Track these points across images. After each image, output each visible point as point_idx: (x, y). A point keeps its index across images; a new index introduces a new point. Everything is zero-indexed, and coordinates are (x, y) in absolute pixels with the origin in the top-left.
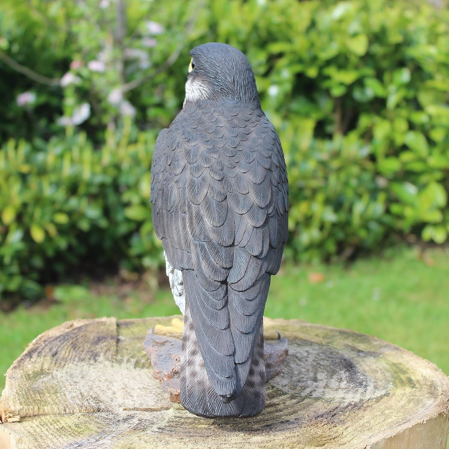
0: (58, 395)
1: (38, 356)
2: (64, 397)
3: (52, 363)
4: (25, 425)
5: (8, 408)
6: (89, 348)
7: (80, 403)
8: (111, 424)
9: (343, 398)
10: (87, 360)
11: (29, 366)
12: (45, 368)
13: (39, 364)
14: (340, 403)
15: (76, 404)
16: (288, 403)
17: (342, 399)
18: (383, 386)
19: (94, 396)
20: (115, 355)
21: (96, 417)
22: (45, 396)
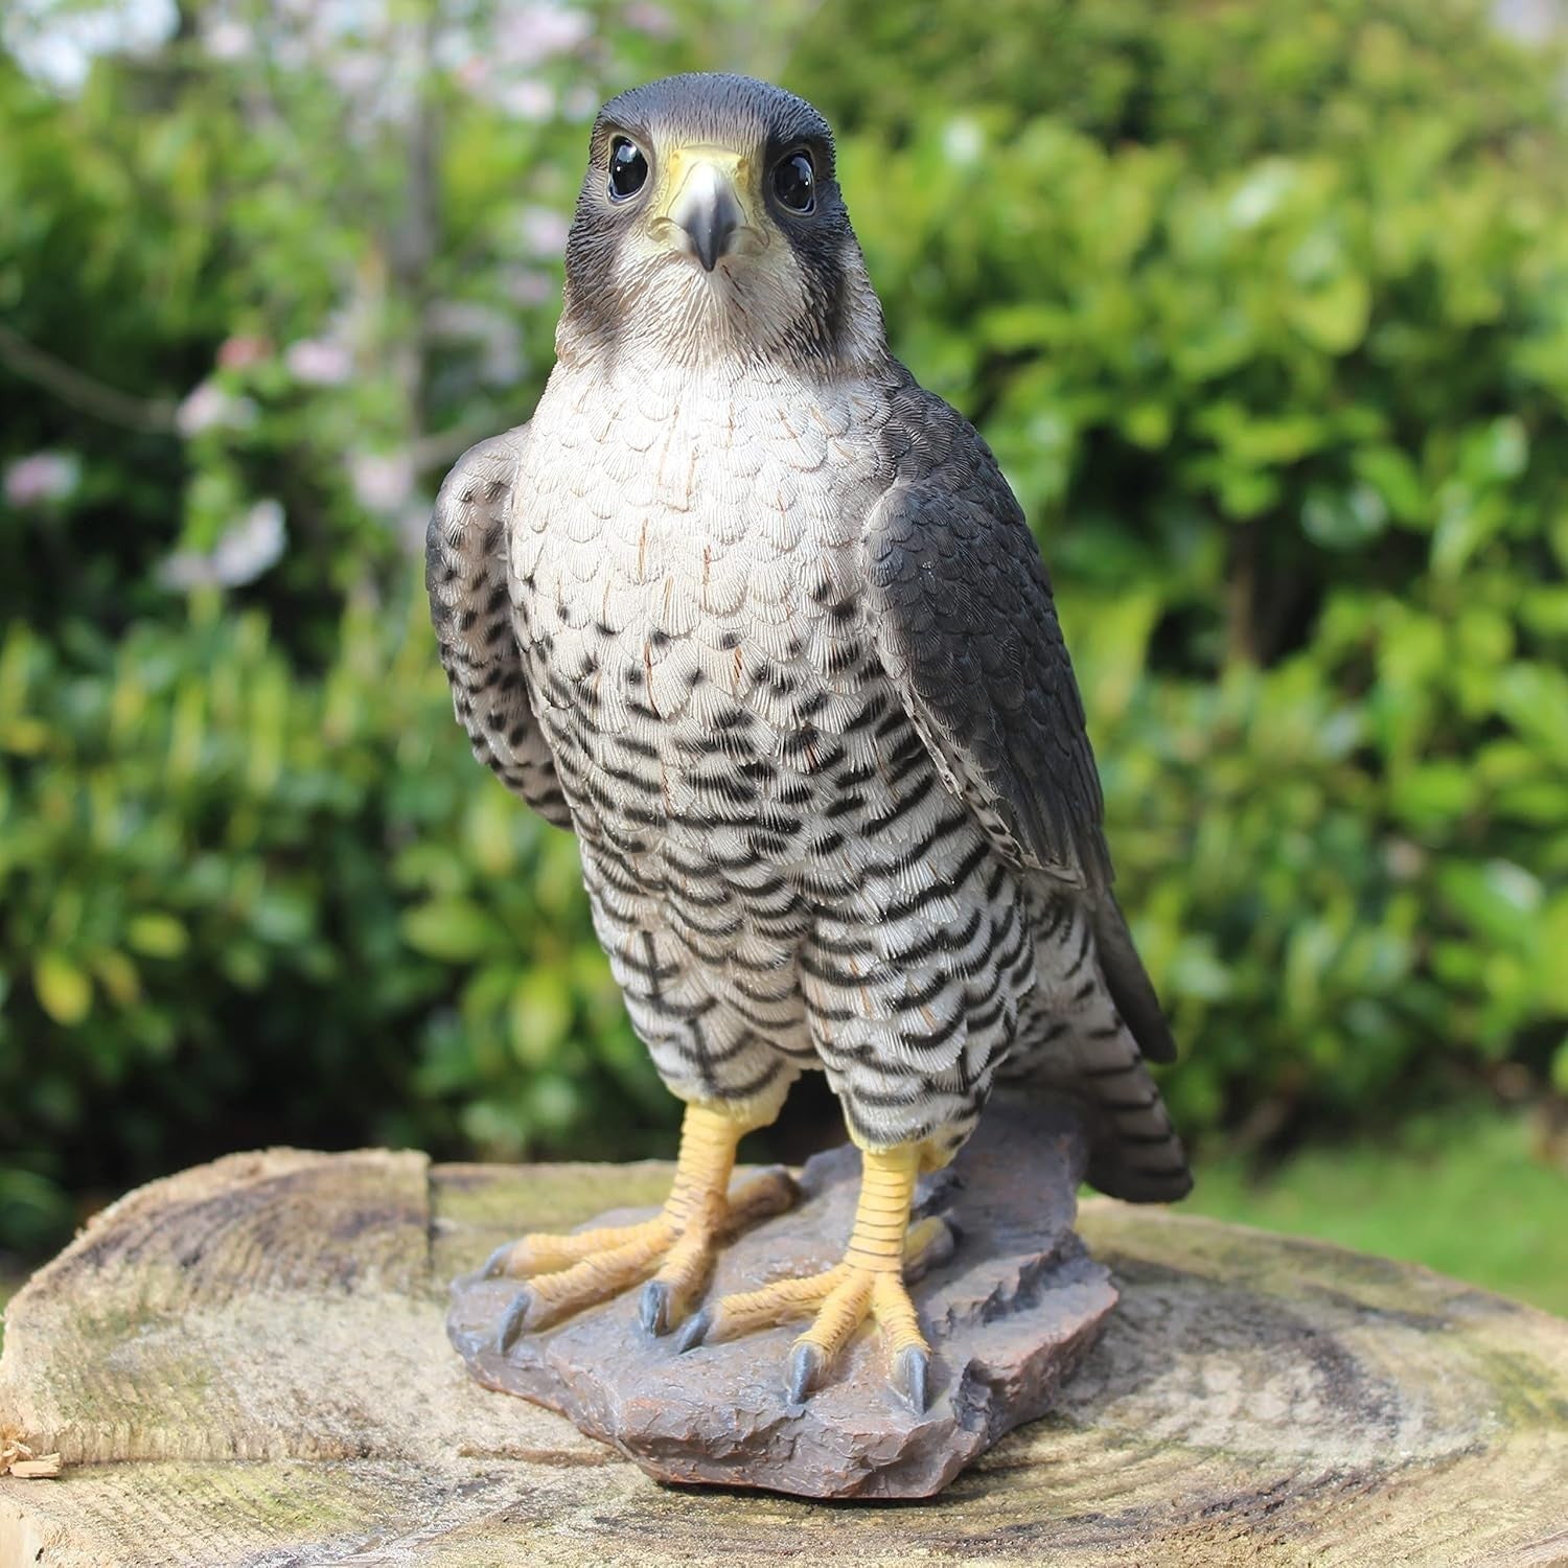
0: (209, 1392)
1: (128, 1262)
2: (231, 1399)
3: (180, 1287)
4: (79, 1491)
5: (16, 1424)
6: (324, 1247)
7: (291, 1423)
8: (413, 1501)
9: (1309, 1454)
10: (317, 1285)
11: (95, 1293)
12: (156, 1305)
13: (132, 1289)
14: (1298, 1469)
15: (276, 1425)
16: (1096, 1460)
17: (1302, 1455)
18: (1462, 1424)
19: (344, 1403)
20: (425, 1276)
21: (354, 1475)
22: (155, 1393)
